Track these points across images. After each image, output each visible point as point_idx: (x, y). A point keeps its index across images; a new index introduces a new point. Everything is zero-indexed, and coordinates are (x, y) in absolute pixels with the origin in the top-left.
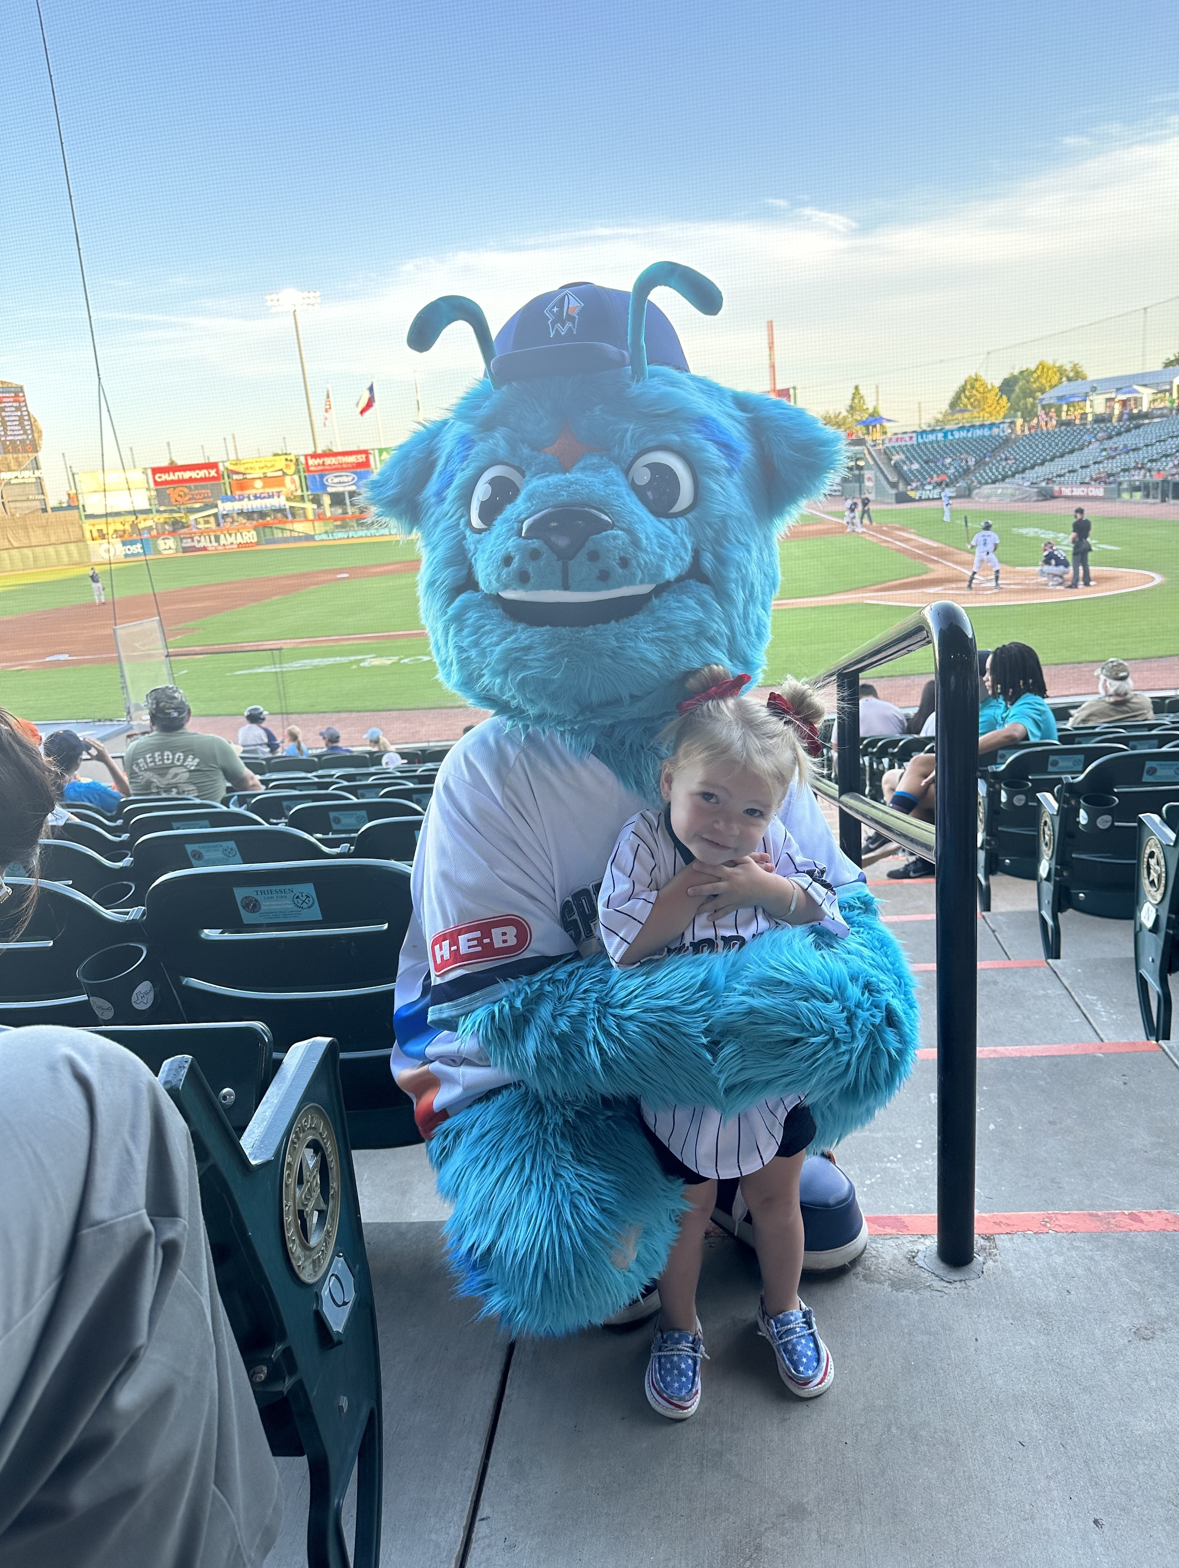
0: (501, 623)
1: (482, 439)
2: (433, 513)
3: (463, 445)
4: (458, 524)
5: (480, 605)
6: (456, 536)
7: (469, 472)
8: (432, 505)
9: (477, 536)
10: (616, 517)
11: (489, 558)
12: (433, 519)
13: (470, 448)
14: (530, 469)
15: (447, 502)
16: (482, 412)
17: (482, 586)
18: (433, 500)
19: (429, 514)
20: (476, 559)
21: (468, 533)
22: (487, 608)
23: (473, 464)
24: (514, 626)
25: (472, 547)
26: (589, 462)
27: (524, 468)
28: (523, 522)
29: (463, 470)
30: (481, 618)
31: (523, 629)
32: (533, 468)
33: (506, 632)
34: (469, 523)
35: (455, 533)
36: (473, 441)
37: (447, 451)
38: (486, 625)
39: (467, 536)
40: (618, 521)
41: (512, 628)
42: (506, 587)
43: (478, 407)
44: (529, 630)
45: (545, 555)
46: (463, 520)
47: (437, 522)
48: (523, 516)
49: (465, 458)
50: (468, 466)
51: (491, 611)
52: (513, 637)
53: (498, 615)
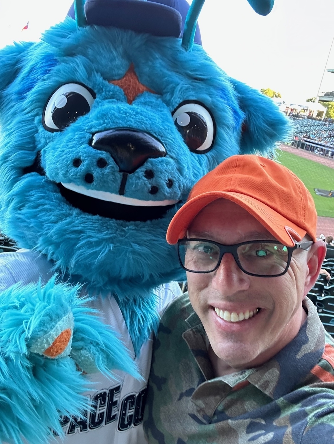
0: (59, 205)
1: (64, 61)
2: (12, 107)
3: (46, 62)
4: (33, 120)
5: (43, 187)
6: (30, 129)
7: (49, 83)
8: (12, 101)
9: (49, 134)
10: (169, 147)
11: (59, 156)
12: (12, 110)
13: (52, 65)
14: (101, 93)
15: (27, 101)
16: (66, 41)
17: (47, 174)
18: (14, 97)
19: (9, 106)
20: (45, 151)
21: (41, 129)
22: (48, 190)
23: (54, 78)
24: (71, 209)
25: (43, 141)
26: (148, 100)
27: (96, 91)
28: (93, 134)
29: (44, 80)
30: (43, 197)
31: (78, 215)
32: (104, 93)
33: (63, 214)
34: (42, 121)
35: (29, 127)
36: (56, 61)
37: (32, 63)
38: (46, 204)
39: (39, 131)
40: (170, 151)
41: (68, 211)
42: (70, 181)
43: (64, 37)
44: (82, 216)
45: (110, 165)
46: (37, 119)
47: (15, 114)
48: (94, 130)
49: (46, 72)
50: (49, 78)
51: (52, 194)
52: (68, 220)
53: (57, 198)
